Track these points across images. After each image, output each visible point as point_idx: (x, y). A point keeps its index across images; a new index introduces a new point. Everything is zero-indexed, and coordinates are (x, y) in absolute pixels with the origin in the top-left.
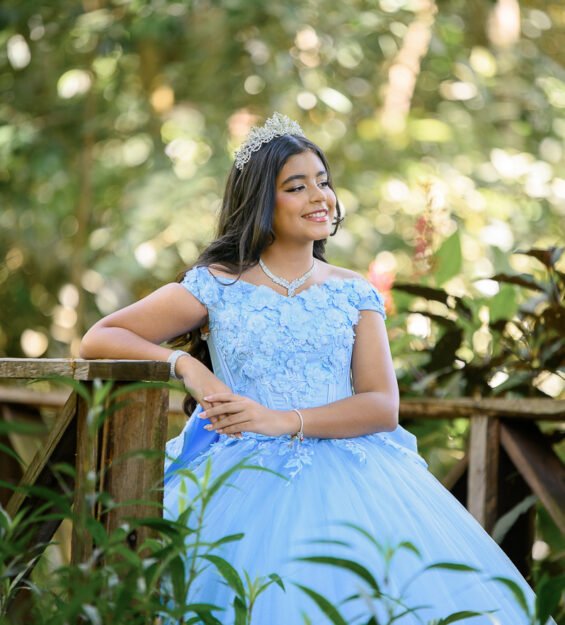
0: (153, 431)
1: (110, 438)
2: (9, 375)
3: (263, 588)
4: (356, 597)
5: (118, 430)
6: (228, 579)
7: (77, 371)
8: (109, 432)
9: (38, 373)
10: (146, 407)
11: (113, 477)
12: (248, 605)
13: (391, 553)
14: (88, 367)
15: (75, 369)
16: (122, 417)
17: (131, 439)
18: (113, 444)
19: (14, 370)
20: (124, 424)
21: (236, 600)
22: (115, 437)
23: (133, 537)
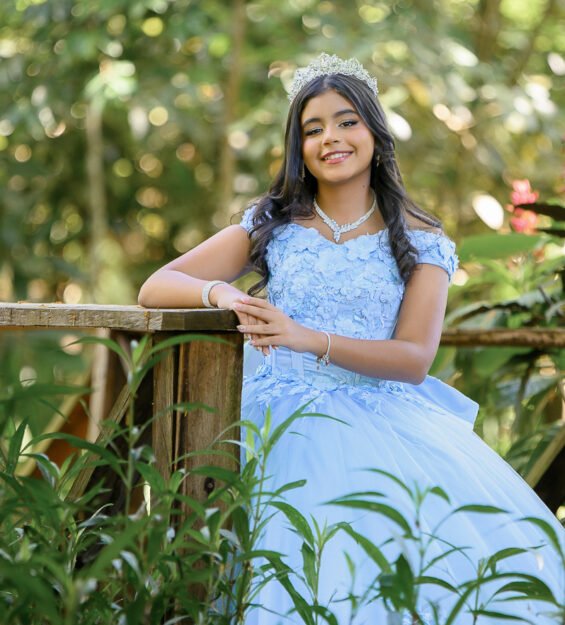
0: (228, 380)
1: (185, 387)
2: (87, 324)
3: (331, 534)
4: (391, 540)
5: (192, 380)
6: (297, 526)
7: (151, 320)
8: (184, 381)
9: (114, 322)
10: (220, 356)
11: (189, 425)
12: (317, 551)
13: (420, 499)
14: (161, 317)
15: (149, 319)
16: (196, 366)
17: (206, 387)
18: (188, 393)
19: (92, 319)
20: (199, 372)
21: (305, 546)
22: (190, 386)
23: (210, 485)
